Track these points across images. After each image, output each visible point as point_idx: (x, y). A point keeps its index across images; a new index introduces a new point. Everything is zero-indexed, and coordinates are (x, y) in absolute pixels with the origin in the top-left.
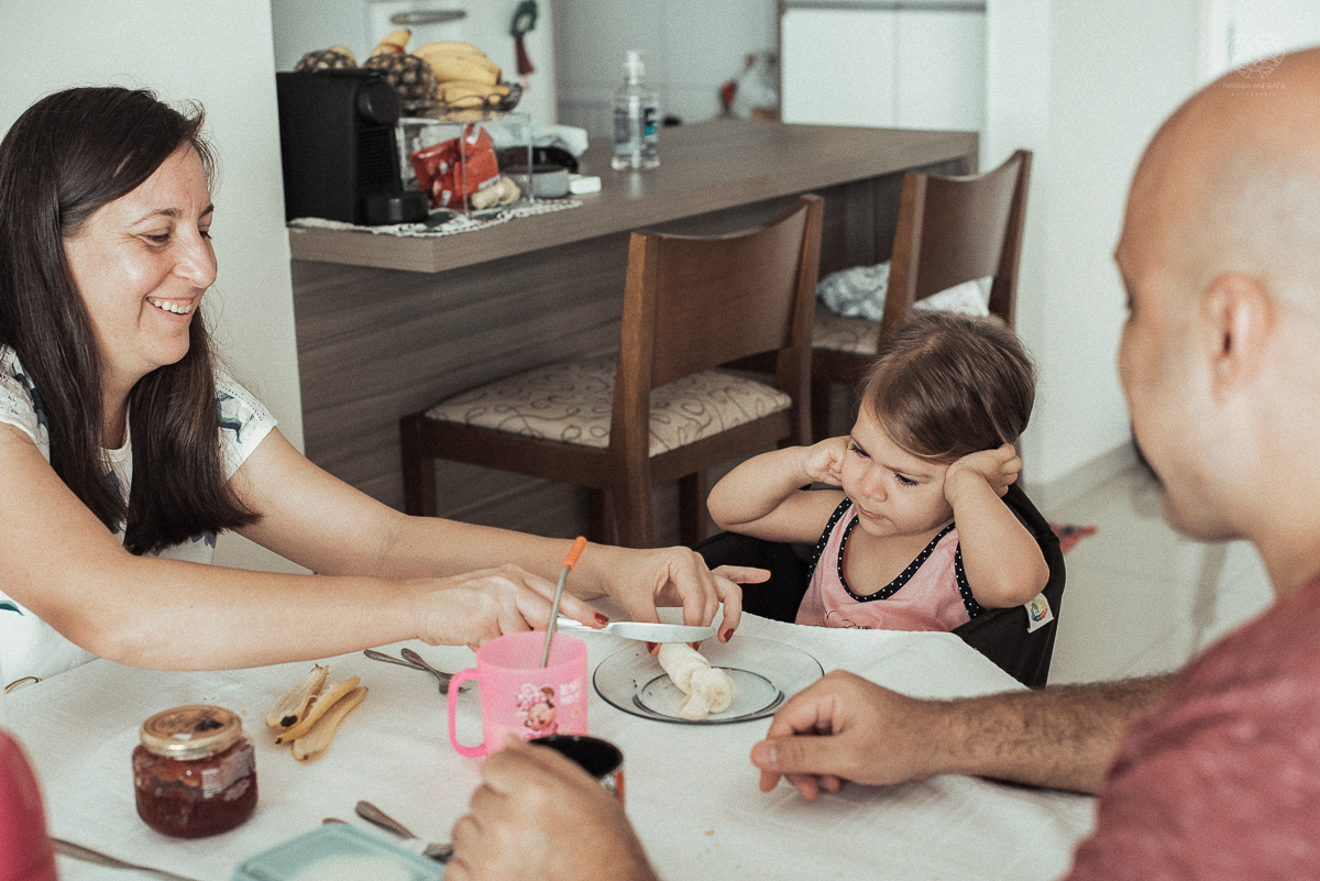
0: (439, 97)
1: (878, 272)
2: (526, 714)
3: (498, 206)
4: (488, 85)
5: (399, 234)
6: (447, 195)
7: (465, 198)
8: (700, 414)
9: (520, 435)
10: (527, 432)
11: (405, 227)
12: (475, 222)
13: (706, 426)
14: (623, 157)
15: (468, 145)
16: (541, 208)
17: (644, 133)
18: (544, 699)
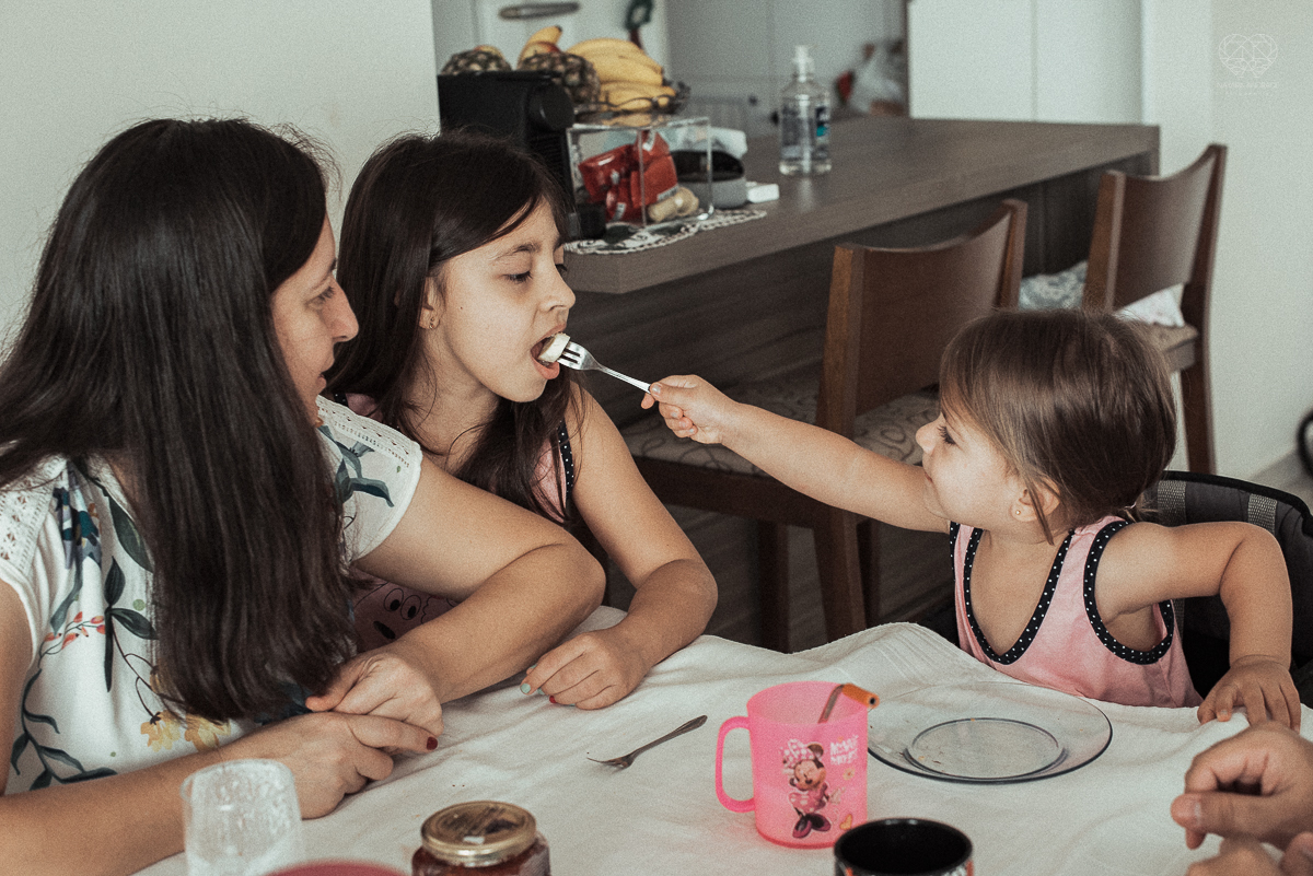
0: (602, 99)
1: (1063, 280)
2: (792, 771)
3: (677, 218)
4: (656, 85)
5: (579, 252)
6: (622, 207)
7: (643, 210)
8: (902, 441)
9: (704, 468)
10: (712, 465)
11: (584, 244)
12: (657, 237)
13: (908, 455)
14: (791, 161)
15: (644, 151)
16: (725, 220)
17: (813, 136)
18: (812, 757)
